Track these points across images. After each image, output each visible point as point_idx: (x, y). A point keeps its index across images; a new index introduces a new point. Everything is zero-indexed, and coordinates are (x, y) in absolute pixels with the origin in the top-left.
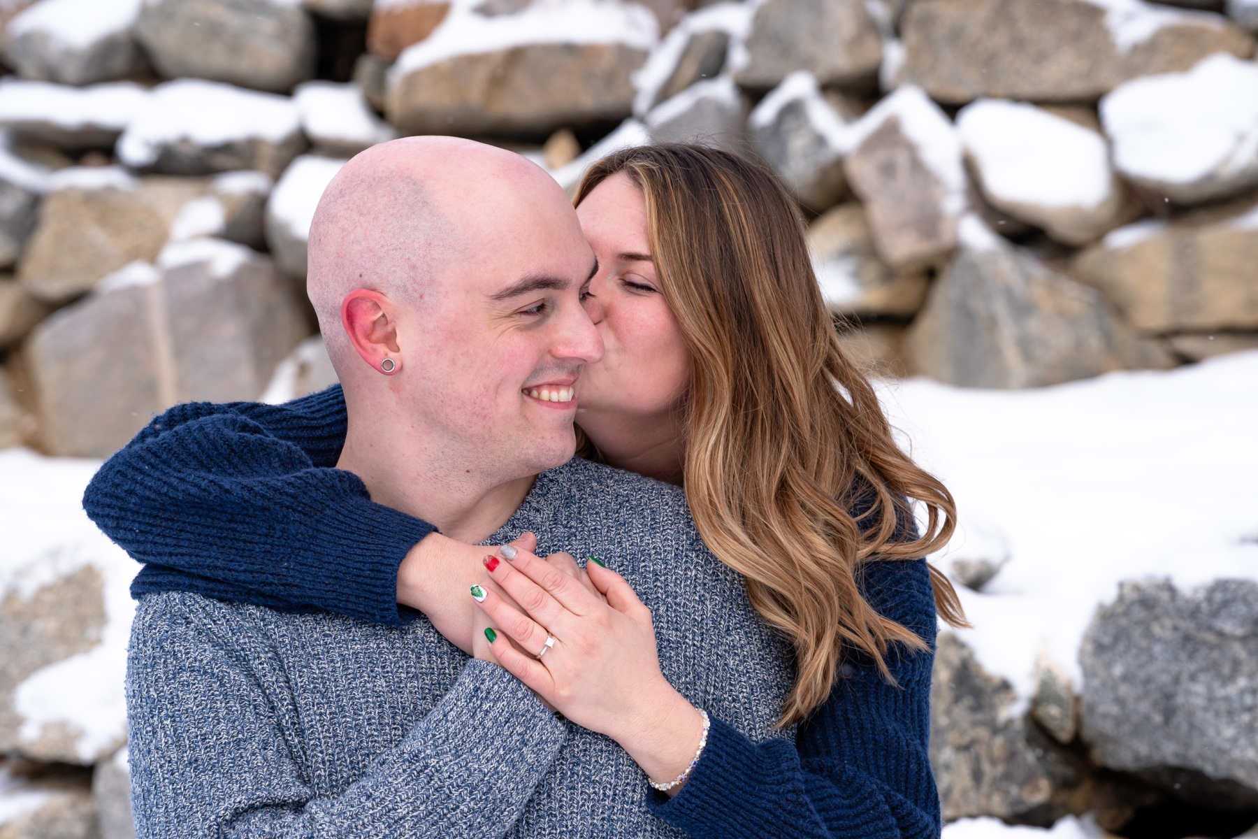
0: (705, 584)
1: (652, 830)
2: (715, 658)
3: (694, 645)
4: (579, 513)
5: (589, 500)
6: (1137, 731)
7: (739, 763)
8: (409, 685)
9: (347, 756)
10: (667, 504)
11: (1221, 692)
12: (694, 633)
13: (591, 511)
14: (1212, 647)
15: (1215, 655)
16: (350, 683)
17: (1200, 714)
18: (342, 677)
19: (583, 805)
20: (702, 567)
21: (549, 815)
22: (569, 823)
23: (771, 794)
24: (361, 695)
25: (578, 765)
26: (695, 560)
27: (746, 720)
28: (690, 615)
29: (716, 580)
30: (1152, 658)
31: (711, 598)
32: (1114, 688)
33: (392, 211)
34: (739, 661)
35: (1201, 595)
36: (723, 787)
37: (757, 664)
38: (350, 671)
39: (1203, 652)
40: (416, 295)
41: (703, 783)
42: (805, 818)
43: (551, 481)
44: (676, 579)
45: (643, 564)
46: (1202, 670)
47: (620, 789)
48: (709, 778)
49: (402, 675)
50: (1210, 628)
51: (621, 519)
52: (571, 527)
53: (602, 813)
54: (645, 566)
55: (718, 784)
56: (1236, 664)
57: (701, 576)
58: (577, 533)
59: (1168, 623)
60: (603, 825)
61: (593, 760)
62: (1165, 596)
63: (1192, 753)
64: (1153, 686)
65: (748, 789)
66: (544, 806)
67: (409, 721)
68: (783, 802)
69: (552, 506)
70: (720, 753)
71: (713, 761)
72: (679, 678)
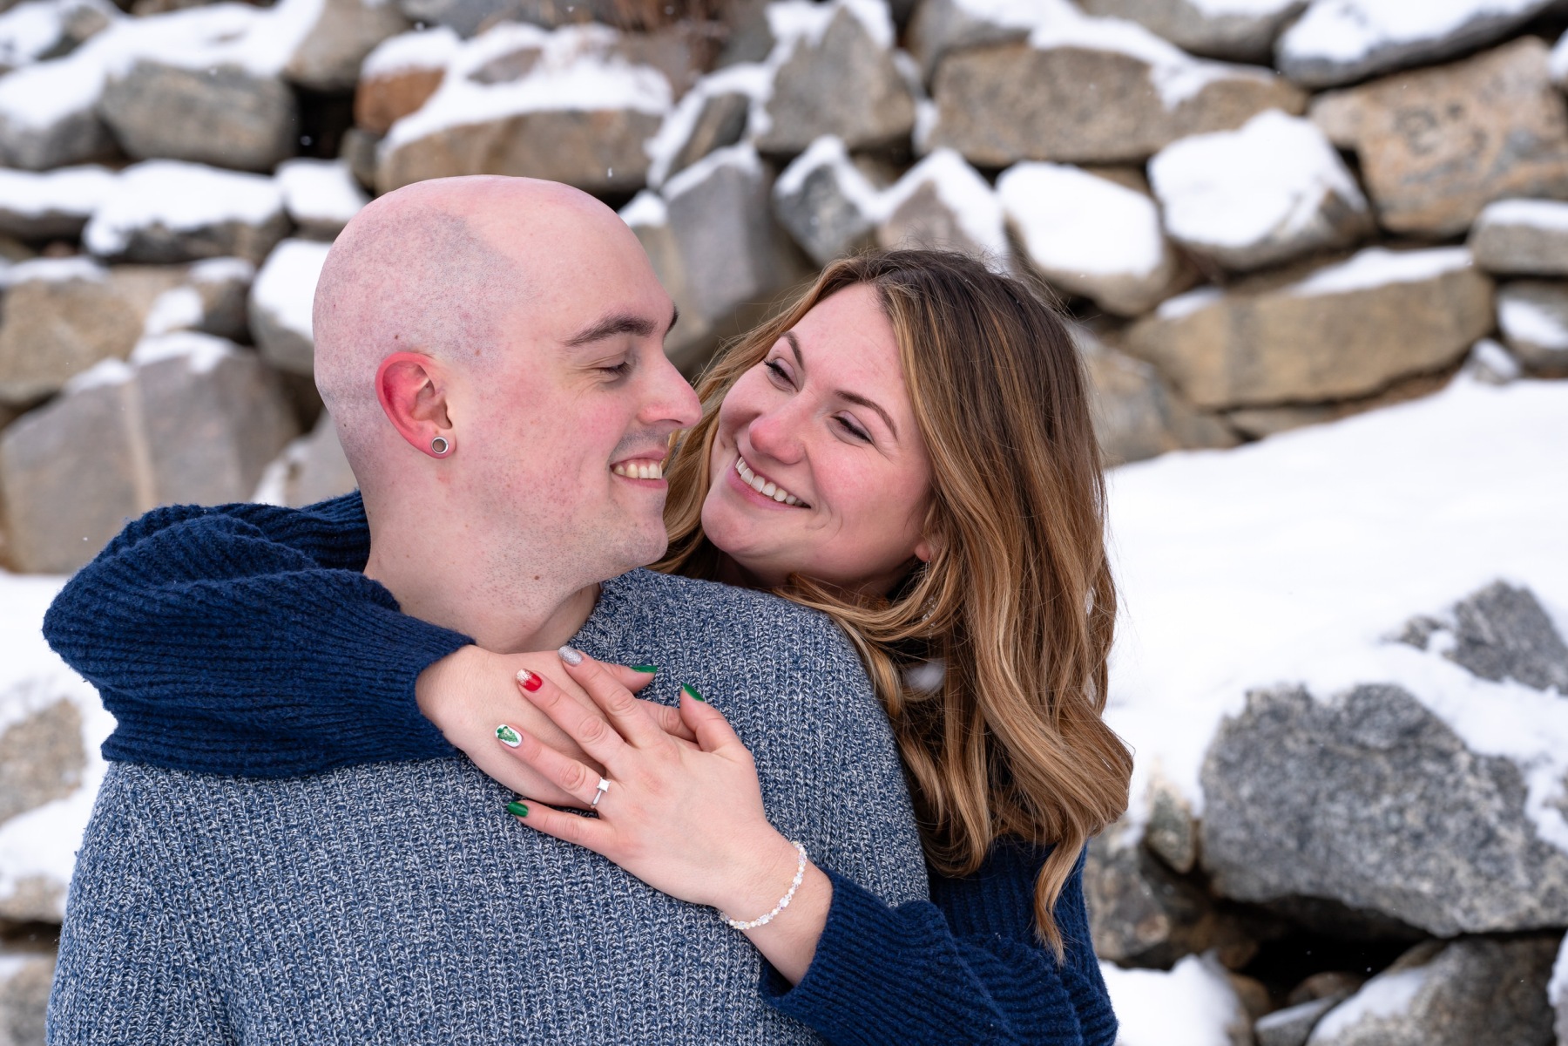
0: (815, 710)
1: (773, 1018)
2: (830, 799)
3: (806, 785)
4: (654, 635)
5: (665, 620)
6: (1266, 859)
7: (873, 924)
8: (450, 858)
9: (372, 953)
10: (761, 616)
11: (1363, 813)
12: (805, 770)
13: (668, 632)
14: (1352, 762)
15: (1356, 770)
16: (372, 864)
17: (1340, 838)
18: (361, 857)
19: (691, 994)
20: (810, 688)
21: (646, 1009)
22: (673, 1017)
23: (918, 958)
24: (387, 877)
25: (683, 945)
26: (801, 680)
27: (869, 872)
28: (798, 748)
29: (828, 704)
30: (1285, 776)
31: (823, 726)
32: (1242, 810)
33: (429, 254)
34: (859, 801)
35: (1340, 704)
36: (858, 956)
37: (878, 804)
38: (372, 849)
39: (1343, 767)
40: (471, 351)
41: (834, 953)
42: (962, 984)
43: (619, 598)
44: (779, 705)
45: (738, 692)
46: (1340, 788)
47: (736, 970)
48: (840, 946)
49: (441, 846)
50: (1351, 741)
51: (707, 639)
52: (645, 652)
53: (714, 1002)
54: (740, 694)
55: (852, 952)
56: (1380, 780)
57: (809, 699)
58: (653, 659)
59: (1303, 736)
60: (715, 1017)
61: (702, 938)
62: (1299, 706)
63: (1328, 881)
64: (1286, 808)
65: (888, 955)
66: (640, 996)
67: (454, 901)
68: (934, 966)
69: (620, 630)
70: (850, 914)
71: (842, 925)
72: (792, 826)
